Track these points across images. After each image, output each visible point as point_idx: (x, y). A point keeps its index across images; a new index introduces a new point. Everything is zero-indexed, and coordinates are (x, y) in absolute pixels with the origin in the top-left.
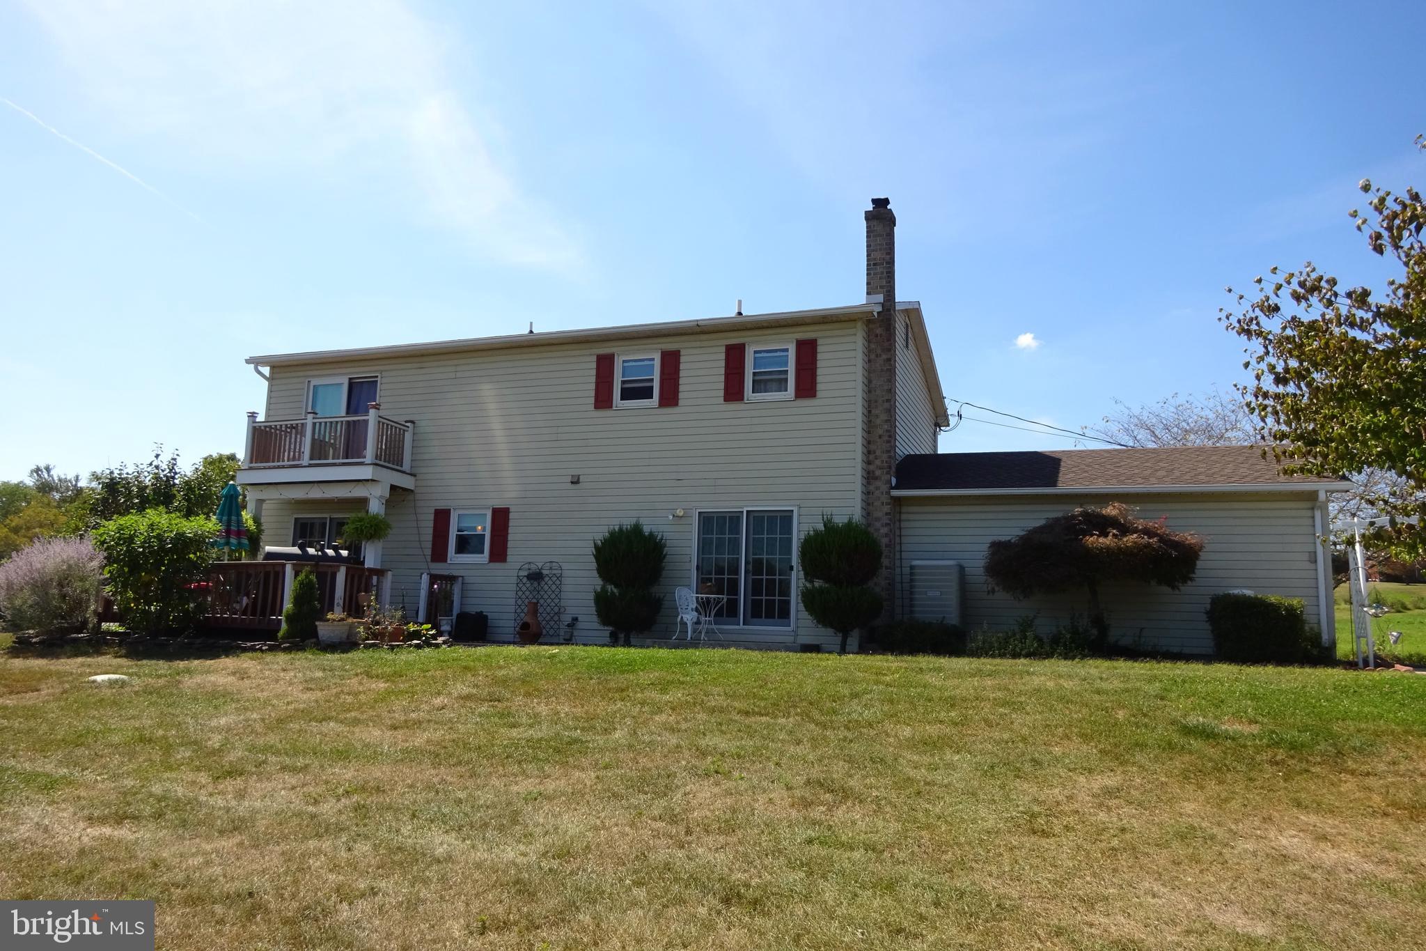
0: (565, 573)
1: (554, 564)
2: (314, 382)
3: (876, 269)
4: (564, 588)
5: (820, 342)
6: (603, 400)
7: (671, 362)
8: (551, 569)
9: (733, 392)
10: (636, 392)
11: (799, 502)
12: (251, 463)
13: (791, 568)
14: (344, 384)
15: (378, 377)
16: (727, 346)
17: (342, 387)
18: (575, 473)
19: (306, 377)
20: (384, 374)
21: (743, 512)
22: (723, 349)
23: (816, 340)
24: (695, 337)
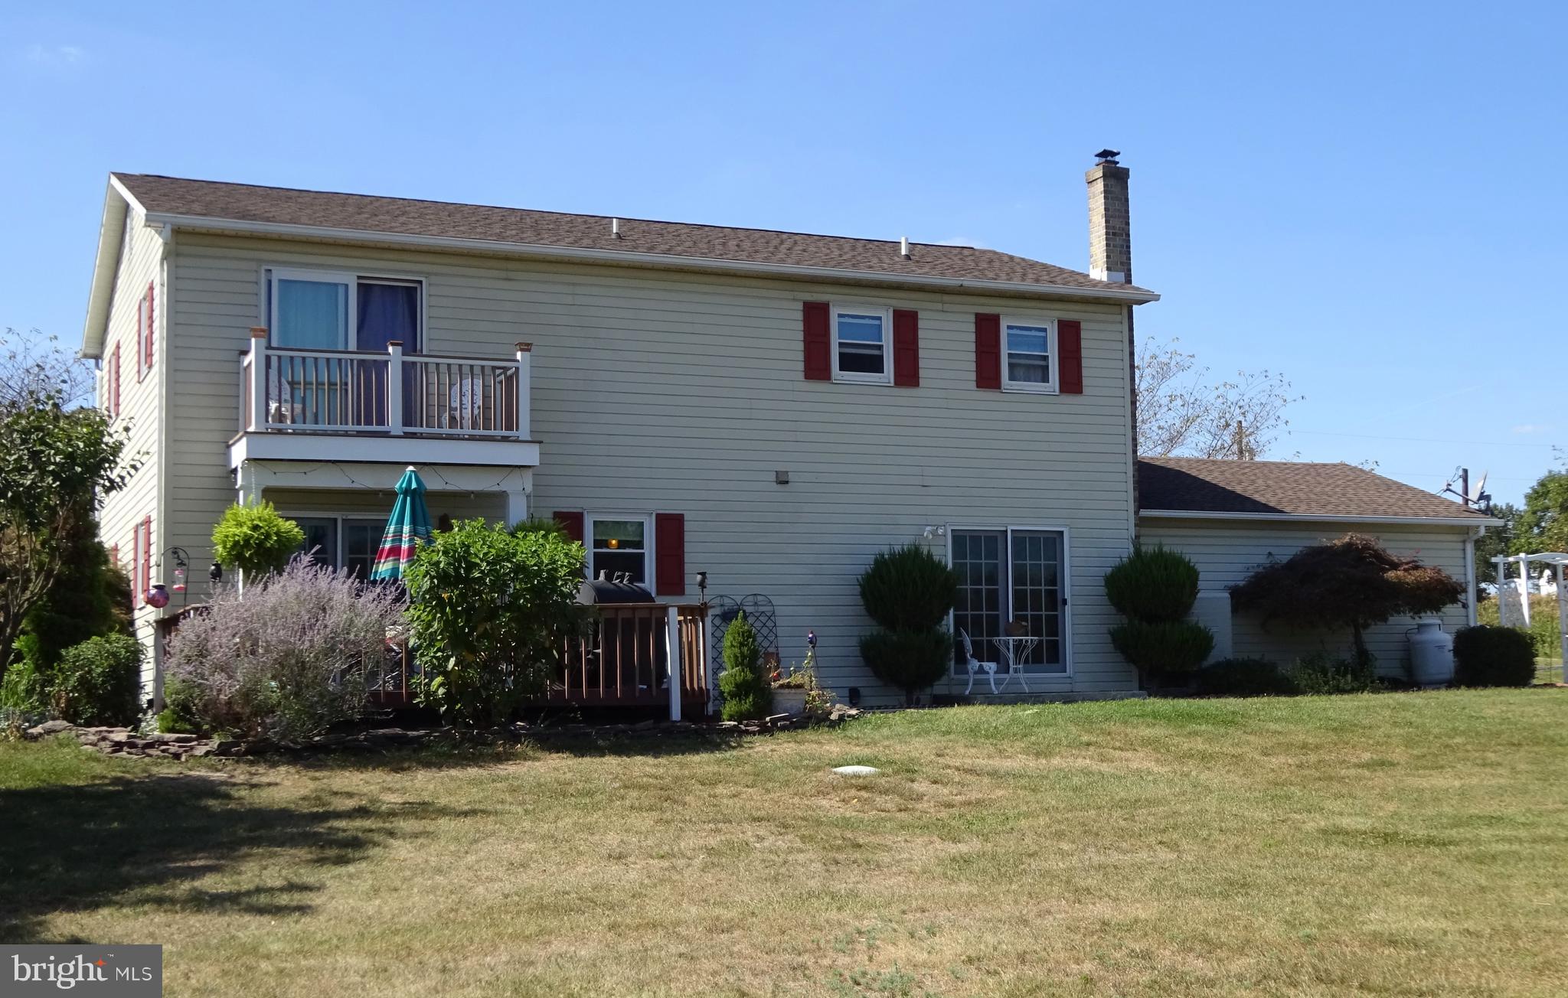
0: (778, 611)
1: (759, 598)
2: (279, 274)
3: (1115, 240)
4: (780, 631)
5: (1083, 325)
6: (816, 367)
7: (906, 325)
8: (756, 604)
9: (987, 377)
10: (863, 361)
11: (1068, 522)
12: (267, 421)
13: (1065, 602)
14: (347, 286)
15: (420, 282)
16: (977, 315)
17: (341, 290)
18: (781, 468)
19: (260, 261)
20: (433, 279)
21: (1006, 531)
22: (973, 319)
23: (1079, 323)
24: (938, 297)
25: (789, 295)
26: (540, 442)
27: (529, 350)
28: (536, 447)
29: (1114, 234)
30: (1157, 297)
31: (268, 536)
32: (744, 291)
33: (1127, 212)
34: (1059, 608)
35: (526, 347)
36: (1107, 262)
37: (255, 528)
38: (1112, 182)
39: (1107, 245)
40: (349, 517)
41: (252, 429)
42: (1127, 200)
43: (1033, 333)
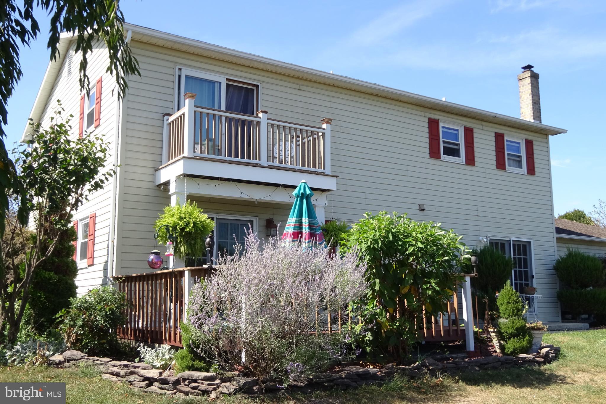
2: (185, 71)
5: (534, 143)
6: (434, 153)
7: (469, 135)
9: (501, 165)
10: (452, 151)
11: (532, 237)
12: (194, 152)
13: (533, 277)
14: (220, 83)
15: (257, 86)
16: (496, 133)
17: (217, 86)
18: (421, 202)
19: (176, 63)
20: (265, 85)
21: (510, 240)
22: (494, 135)
23: (532, 141)
24: (480, 122)
25: (422, 114)
26: (337, 177)
27: (330, 123)
28: (335, 179)
29: (535, 103)
30: (565, 131)
31: (188, 224)
32: (403, 109)
33: (539, 94)
34: (530, 280)
35: (328, 121)
36: (533, 116)
37: (181, 218)
38: (533, 79)
39: (533, 108)
40: (220, 217)
41: (186, 154)
42: (539, 88)
43: (515, 144)
